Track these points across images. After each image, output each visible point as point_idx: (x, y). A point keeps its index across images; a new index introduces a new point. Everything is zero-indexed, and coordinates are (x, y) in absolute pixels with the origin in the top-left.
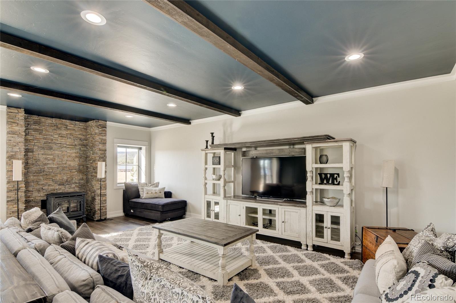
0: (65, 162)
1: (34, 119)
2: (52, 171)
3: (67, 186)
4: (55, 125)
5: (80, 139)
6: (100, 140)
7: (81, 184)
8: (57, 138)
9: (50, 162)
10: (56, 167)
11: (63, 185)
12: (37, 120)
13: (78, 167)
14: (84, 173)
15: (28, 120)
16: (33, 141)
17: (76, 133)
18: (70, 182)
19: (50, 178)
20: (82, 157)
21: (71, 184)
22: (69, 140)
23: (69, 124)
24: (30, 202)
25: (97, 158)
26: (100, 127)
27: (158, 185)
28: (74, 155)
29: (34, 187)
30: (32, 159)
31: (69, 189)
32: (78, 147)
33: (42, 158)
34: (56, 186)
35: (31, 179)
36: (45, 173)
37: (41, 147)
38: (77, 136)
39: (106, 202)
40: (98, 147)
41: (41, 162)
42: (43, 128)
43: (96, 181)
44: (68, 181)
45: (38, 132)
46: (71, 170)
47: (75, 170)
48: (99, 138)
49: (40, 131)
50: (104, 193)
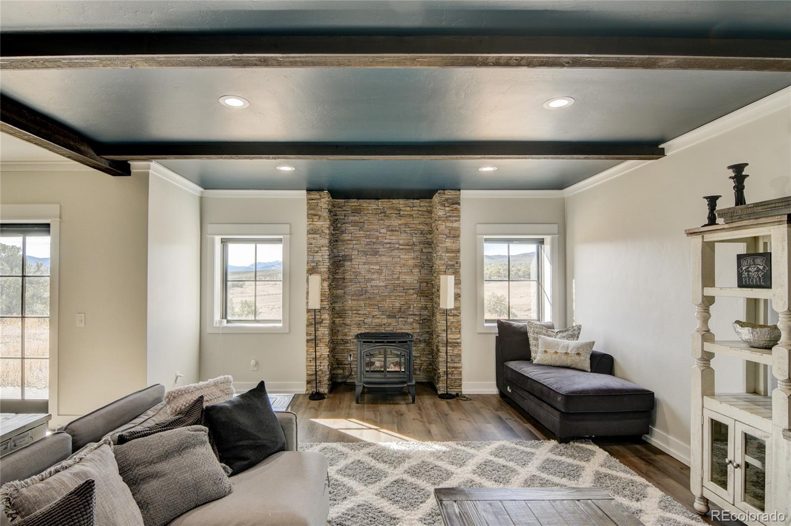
0: (396, 276)
1: (353, 206)
2: (379, 292)
3: (400, 319)
4: (382, 211)
5: (420, 232)
6: (447, 231)
7: (424, 317)
8: (384, 234)
9: (374, 276)
10: (383, 284)
11: (394, 317)
12: (357, 207)
13: (417, 286)
14: (428, 297)
15: (344, 209)
16: (352, 242)
17: (414, 222)
18: (404, 312)
19: (374, 305)
20: (424, 267)
21: (406, 317)
22: (404, 236)
23: (403, 206)
24: (347, 343)
25: (441, 267)
26: (446, 205)
27: (576, 333)
28: (411, 262)
29: (353, 319)
30: (350, 273)
31: (404, 325)
32: (418, 248)
33: (363, 269)
34: (384, 318)
35: (348, 305)
36: (367, 295)
37: (363, 251)
38: (416, 228)
39: (460, 360)
40: (444, 245)
41: (362, 277)
42: (365, 218)
43: (440, 313)
44: (402, 310)
45: (358, 226)
46: (406, 291)
47: (412, 291)
48: (446, 227)
49: (359, 225)
50: (456, 339)
